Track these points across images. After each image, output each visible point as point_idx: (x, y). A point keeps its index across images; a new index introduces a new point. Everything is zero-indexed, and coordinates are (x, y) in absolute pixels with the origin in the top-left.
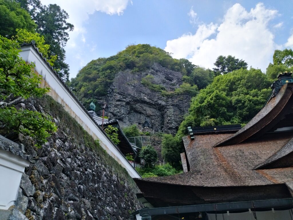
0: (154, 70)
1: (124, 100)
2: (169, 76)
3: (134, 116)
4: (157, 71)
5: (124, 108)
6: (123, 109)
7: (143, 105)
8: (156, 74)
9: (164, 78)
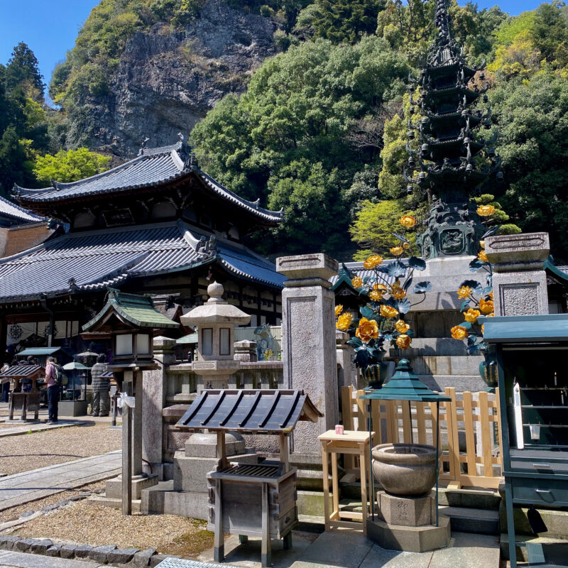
0: (210, 19)
1: (141, 102)
2: (243, 31)
3: (169, 135)
4: (216, 23)
5: (143, 119)
6: (143, 122)
7: (180, 111)
8: (215, 30)
9: (232, 39)
